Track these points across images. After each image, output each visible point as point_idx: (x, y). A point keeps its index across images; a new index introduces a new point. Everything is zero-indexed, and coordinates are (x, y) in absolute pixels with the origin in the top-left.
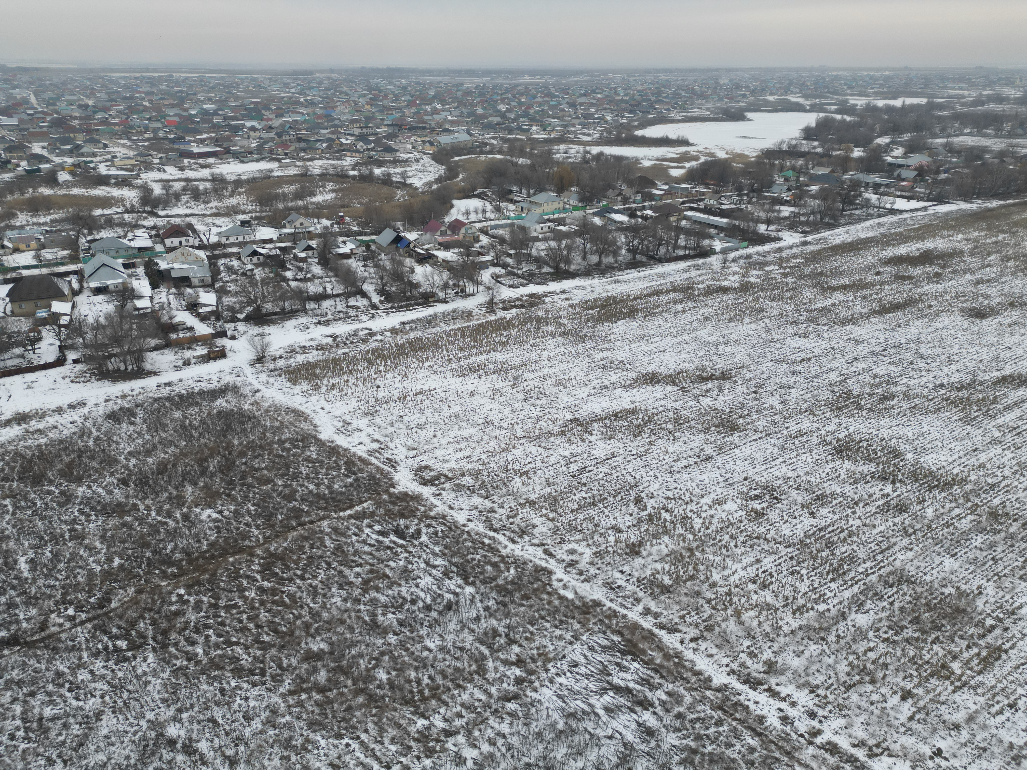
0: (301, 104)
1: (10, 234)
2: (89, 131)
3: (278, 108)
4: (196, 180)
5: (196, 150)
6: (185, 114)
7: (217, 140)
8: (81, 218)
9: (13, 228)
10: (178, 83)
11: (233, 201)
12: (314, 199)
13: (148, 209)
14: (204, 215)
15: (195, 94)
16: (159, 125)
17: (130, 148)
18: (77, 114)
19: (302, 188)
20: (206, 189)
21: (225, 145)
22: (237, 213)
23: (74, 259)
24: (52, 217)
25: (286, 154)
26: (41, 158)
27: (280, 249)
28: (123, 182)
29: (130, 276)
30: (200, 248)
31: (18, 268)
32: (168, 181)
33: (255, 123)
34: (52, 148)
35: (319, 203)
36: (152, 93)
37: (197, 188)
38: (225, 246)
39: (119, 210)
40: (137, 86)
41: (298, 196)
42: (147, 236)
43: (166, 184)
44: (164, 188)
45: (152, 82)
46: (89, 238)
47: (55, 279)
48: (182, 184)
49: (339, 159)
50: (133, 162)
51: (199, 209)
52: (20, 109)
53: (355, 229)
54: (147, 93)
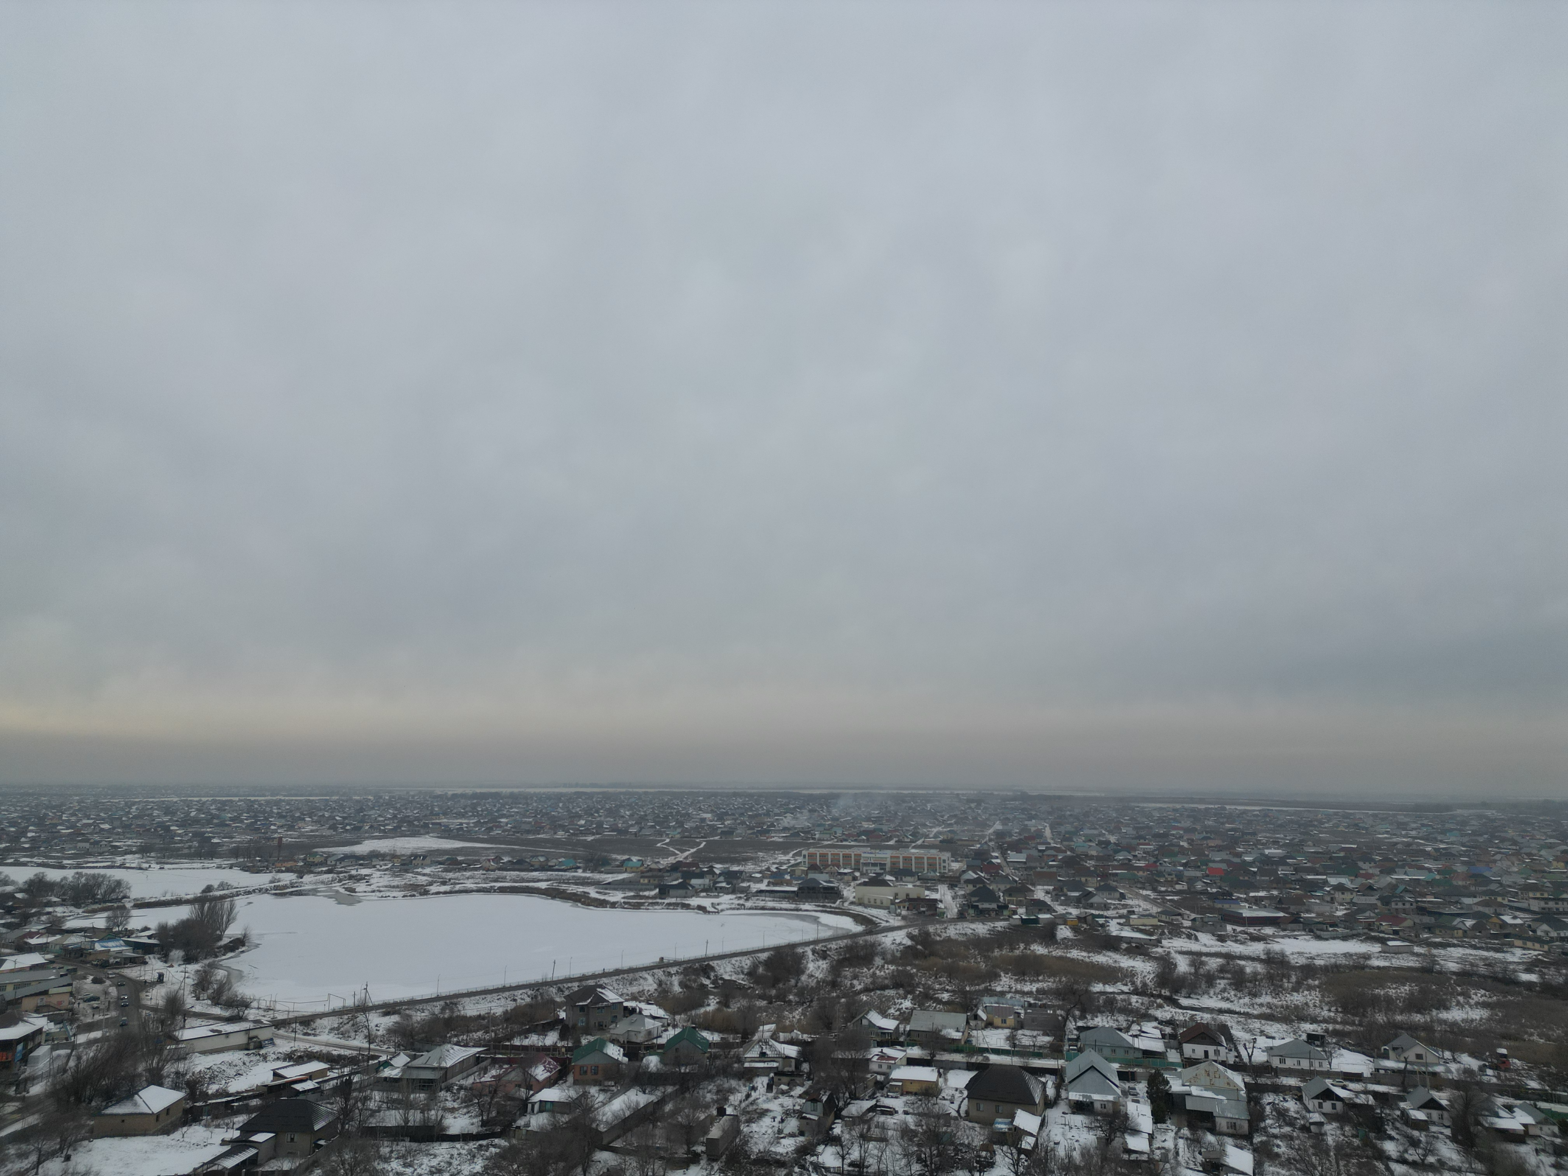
0: (1427, 855)
1: (988, 1001)
2: (1105, 876)
3: (1386, 859)
4: (1241, 958)
5: (1246, 913)
6: (1236, 860)
7: (1280, 901)
8: (1074, 992)
9: (991, 993)
10: (1230, 818)
11: (1297, 998)
12: (1444, 1015)
13: (1166, 992)
14: (1247, 1015)
15: (1254, 834)
16: (1198, 874)
17: (1154, 902)
18: (1094, 853)
19: (1422, 991)
20: (1255, 974)
21: (1293, 909)
22: (1302, 1019)
23: (1055, 1051)
24: (1040, 985)
25: (1396, 932)
26: (1042, 906)
27: (1375, 1094)
28: (1137, 949)
29: (1125, 1093)
30: (1236, 1067)
31: (986, 1050)
32: (1200, 954)
33: (1344, 880)
34: (1058, 894)
35: (1454, 1024)
36: (1192, 830)
37: (1242, 970)
38: (1277, 1072)
39: (1125, 989)
40: (1175, 820)
41: (1414, 1004)
42: (1157, 1033)
43: (1196, 958)
44: (1193, 964)
45: (1195, 815)
46: (1080, 1024)
47: (1027, 1076)
48: (1220, 961)
49: (1497, 950)
50: (1155, 922)
51: (1241, 1004)
52: (1032, 844)
53: (1533, 1084)
54: (1187, 830)
